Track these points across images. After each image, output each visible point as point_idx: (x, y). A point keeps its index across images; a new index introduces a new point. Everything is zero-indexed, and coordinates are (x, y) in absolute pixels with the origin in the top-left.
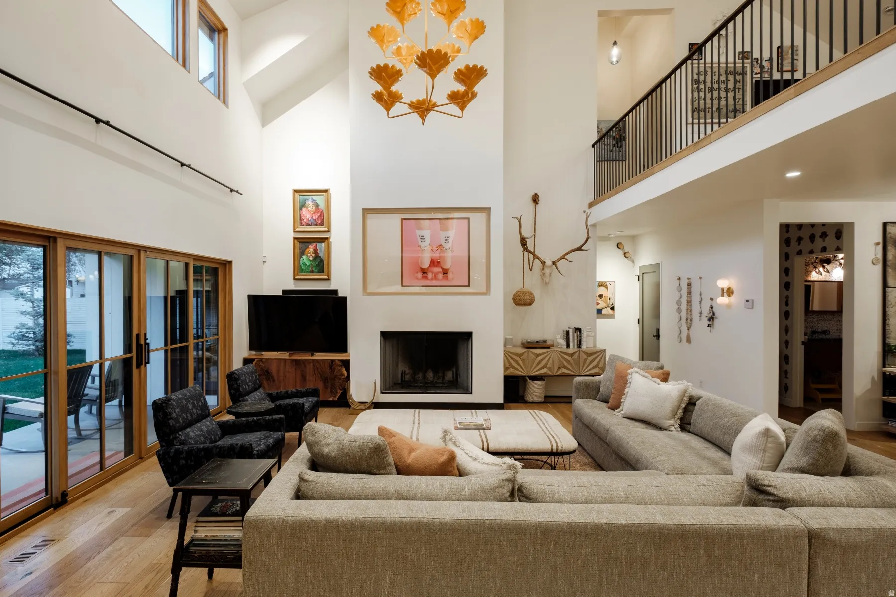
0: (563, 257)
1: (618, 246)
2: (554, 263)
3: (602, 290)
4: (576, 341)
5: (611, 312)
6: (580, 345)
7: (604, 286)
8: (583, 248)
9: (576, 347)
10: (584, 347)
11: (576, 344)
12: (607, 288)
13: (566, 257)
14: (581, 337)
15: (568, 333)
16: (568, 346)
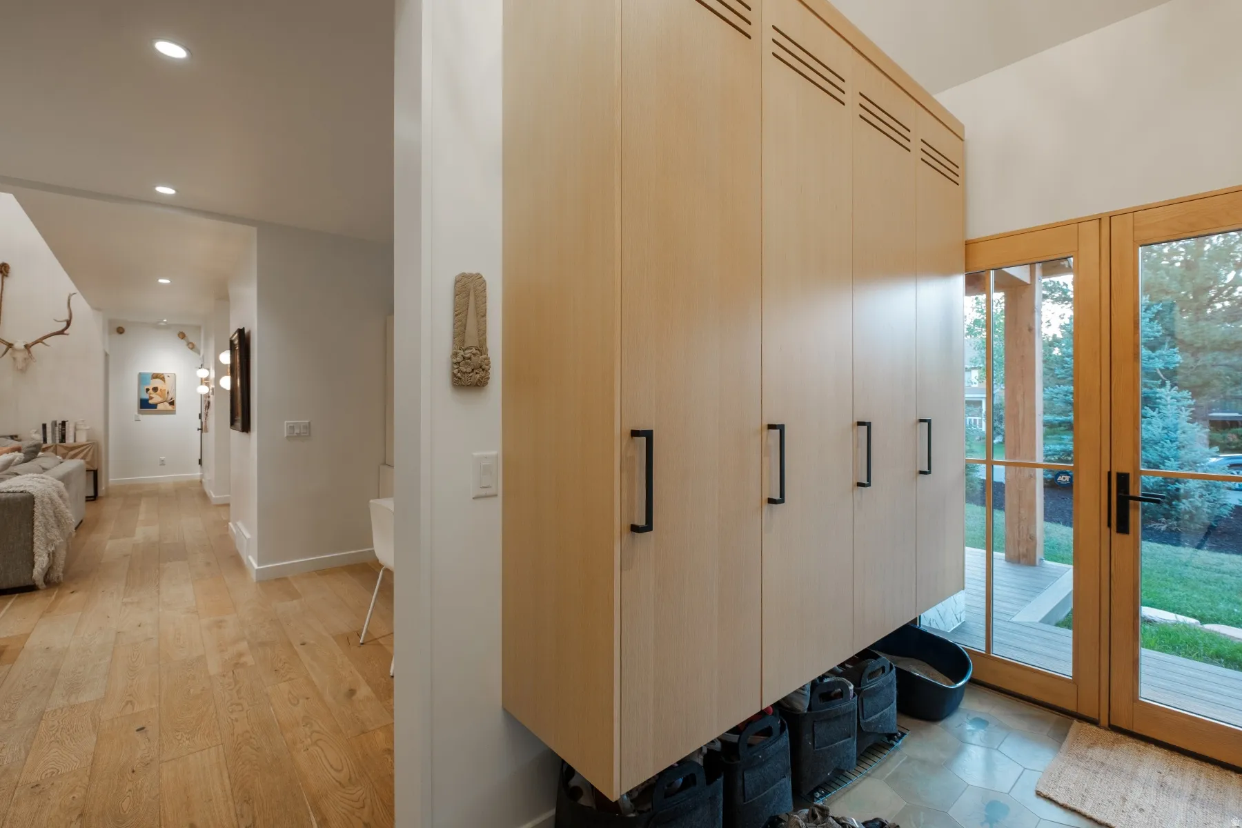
0: (40, 341)
1: (182, 336)
2: (27, 347)
3: (157, 383)
4: (57, 435)
5: (170, 408)
6: (63, 439)
7: (161, 379)
8: (65, 332)
9: (58, 441)
10: (70, 440)
11: (57, 438)
12: (164, 381)
13: (44, 341)
14: (65, 430)
15: (44, 426)
16: (45, 440)
